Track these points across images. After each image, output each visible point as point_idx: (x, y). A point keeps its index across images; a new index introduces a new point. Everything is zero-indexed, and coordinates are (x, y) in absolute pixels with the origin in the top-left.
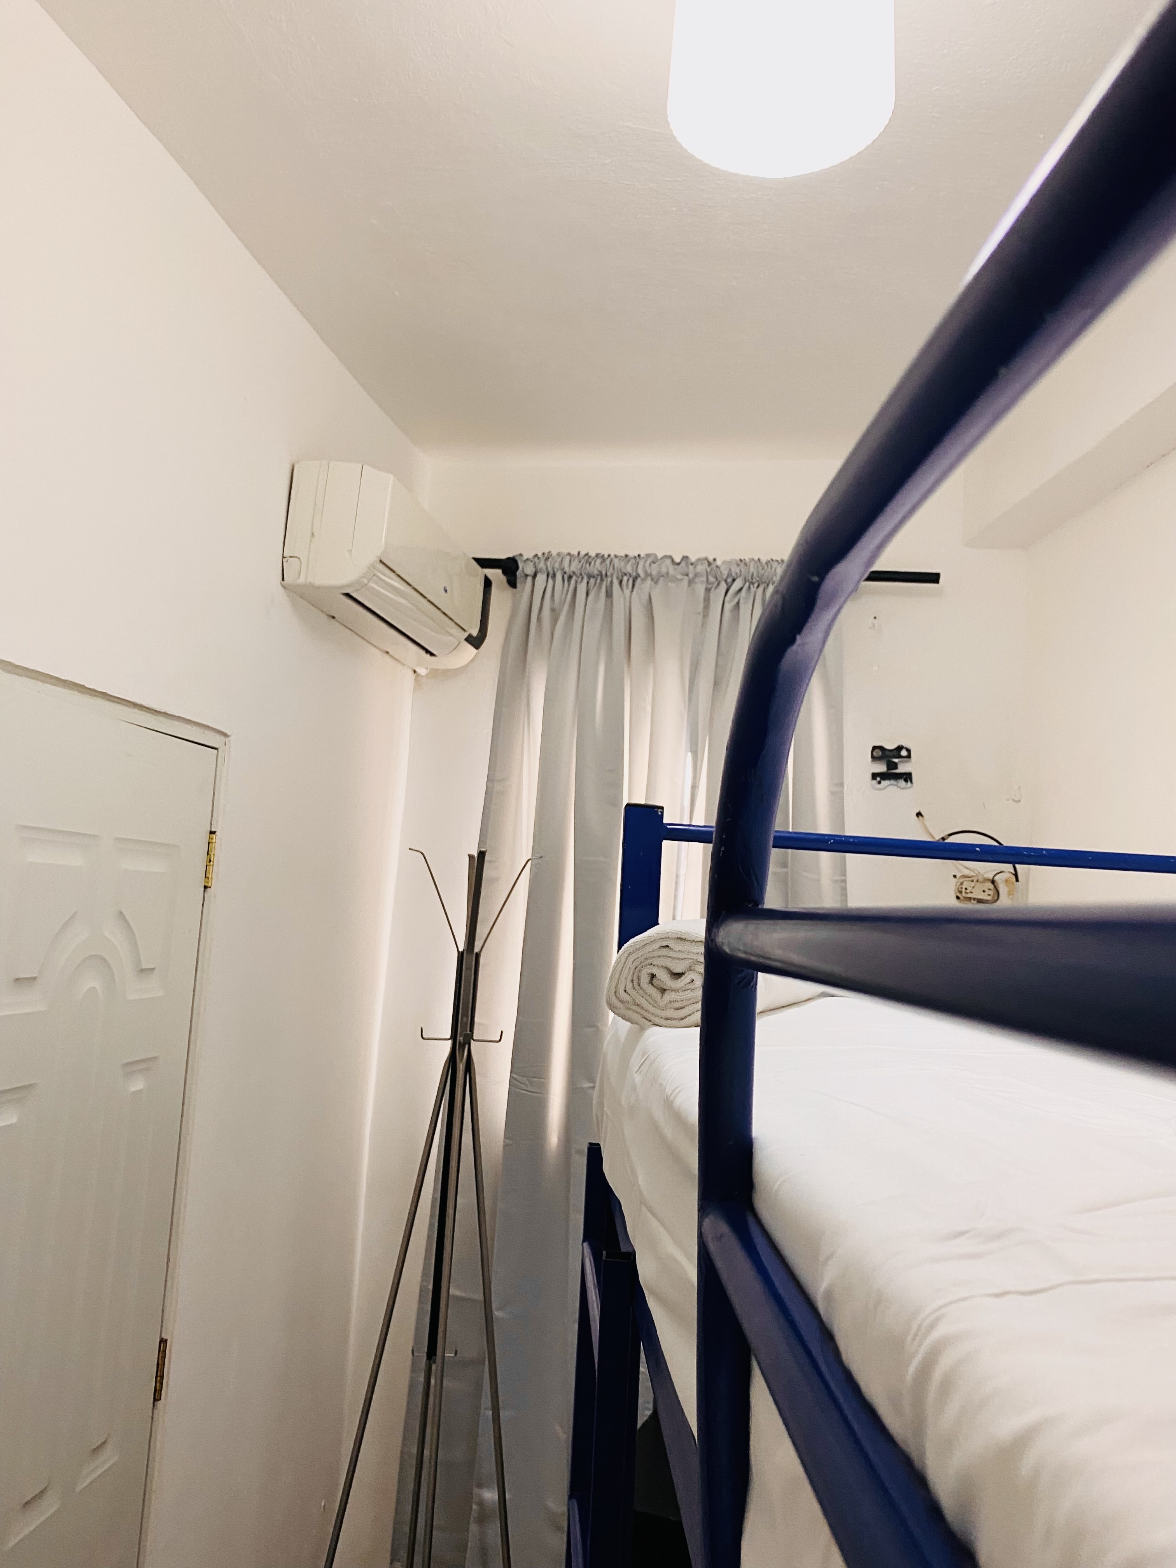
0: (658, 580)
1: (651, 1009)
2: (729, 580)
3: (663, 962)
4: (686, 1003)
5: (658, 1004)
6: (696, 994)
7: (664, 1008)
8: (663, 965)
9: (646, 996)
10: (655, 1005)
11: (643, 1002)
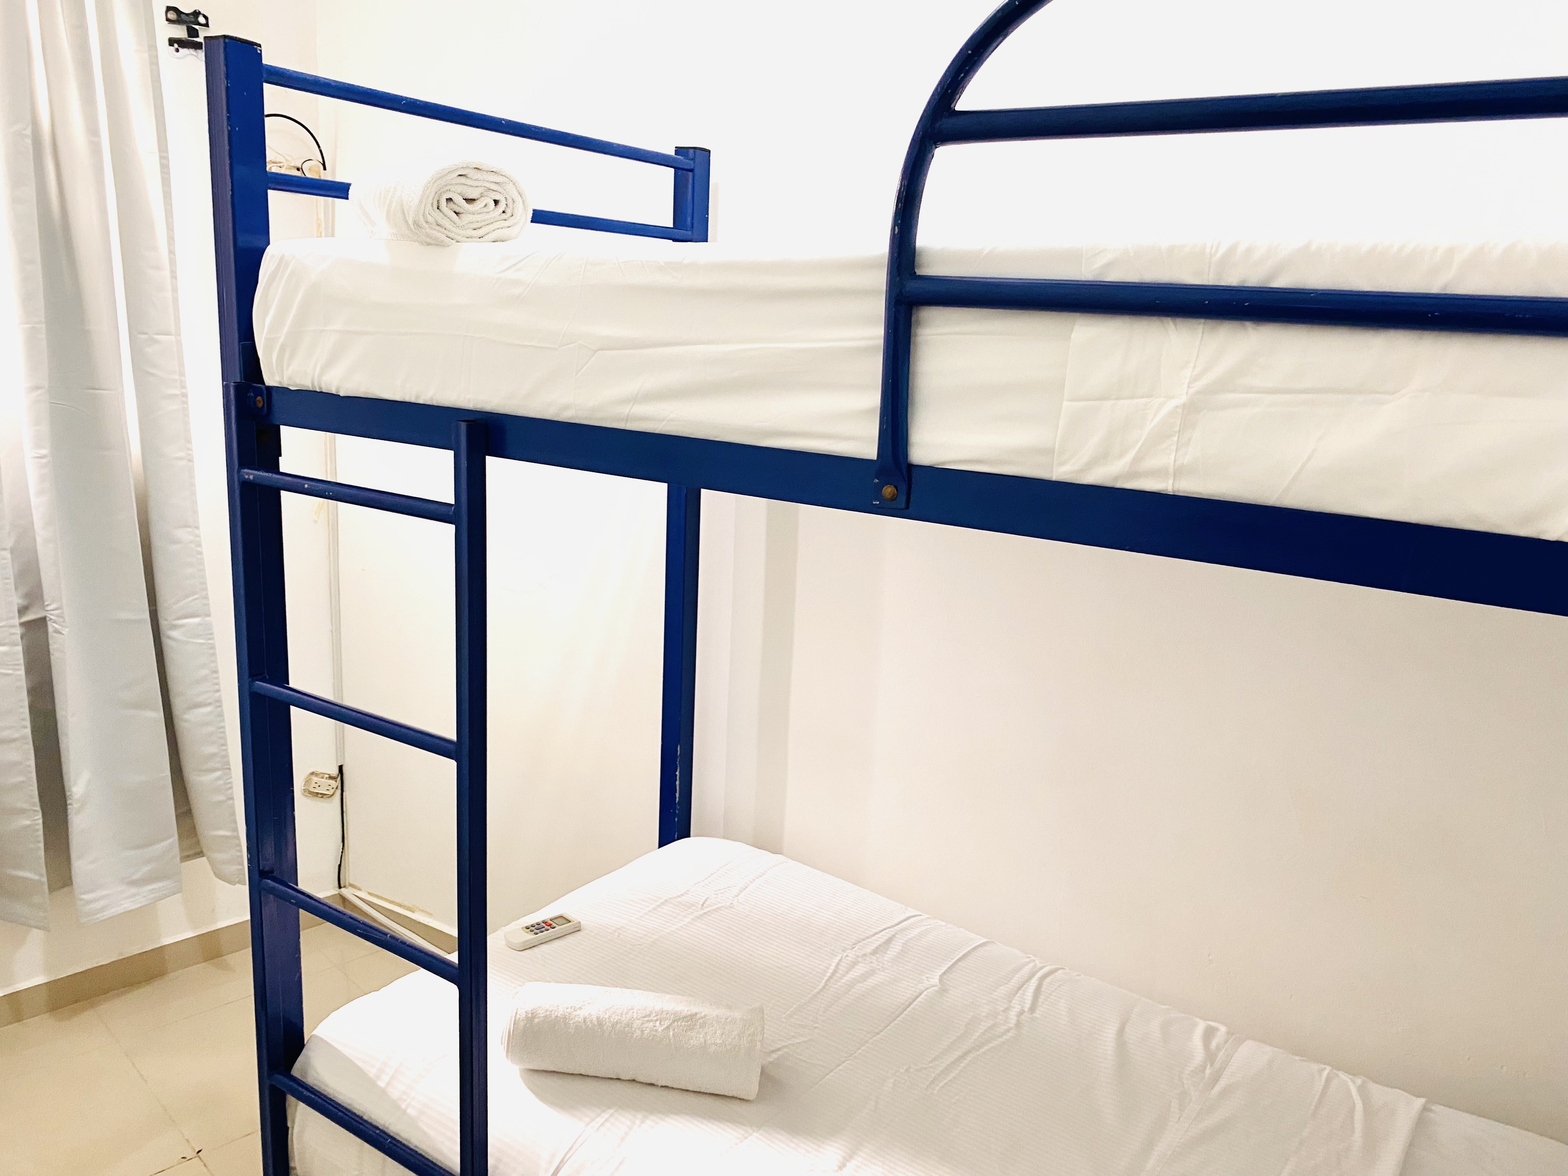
1: (454, 229)
3: (459, 189)
4: (483, 224)
5: (458, 224)
6: (491, 216)
7: (463, 227)
8: (459, 192)
9: (445, 218)
10: (455, 226)
11: (446, 223)
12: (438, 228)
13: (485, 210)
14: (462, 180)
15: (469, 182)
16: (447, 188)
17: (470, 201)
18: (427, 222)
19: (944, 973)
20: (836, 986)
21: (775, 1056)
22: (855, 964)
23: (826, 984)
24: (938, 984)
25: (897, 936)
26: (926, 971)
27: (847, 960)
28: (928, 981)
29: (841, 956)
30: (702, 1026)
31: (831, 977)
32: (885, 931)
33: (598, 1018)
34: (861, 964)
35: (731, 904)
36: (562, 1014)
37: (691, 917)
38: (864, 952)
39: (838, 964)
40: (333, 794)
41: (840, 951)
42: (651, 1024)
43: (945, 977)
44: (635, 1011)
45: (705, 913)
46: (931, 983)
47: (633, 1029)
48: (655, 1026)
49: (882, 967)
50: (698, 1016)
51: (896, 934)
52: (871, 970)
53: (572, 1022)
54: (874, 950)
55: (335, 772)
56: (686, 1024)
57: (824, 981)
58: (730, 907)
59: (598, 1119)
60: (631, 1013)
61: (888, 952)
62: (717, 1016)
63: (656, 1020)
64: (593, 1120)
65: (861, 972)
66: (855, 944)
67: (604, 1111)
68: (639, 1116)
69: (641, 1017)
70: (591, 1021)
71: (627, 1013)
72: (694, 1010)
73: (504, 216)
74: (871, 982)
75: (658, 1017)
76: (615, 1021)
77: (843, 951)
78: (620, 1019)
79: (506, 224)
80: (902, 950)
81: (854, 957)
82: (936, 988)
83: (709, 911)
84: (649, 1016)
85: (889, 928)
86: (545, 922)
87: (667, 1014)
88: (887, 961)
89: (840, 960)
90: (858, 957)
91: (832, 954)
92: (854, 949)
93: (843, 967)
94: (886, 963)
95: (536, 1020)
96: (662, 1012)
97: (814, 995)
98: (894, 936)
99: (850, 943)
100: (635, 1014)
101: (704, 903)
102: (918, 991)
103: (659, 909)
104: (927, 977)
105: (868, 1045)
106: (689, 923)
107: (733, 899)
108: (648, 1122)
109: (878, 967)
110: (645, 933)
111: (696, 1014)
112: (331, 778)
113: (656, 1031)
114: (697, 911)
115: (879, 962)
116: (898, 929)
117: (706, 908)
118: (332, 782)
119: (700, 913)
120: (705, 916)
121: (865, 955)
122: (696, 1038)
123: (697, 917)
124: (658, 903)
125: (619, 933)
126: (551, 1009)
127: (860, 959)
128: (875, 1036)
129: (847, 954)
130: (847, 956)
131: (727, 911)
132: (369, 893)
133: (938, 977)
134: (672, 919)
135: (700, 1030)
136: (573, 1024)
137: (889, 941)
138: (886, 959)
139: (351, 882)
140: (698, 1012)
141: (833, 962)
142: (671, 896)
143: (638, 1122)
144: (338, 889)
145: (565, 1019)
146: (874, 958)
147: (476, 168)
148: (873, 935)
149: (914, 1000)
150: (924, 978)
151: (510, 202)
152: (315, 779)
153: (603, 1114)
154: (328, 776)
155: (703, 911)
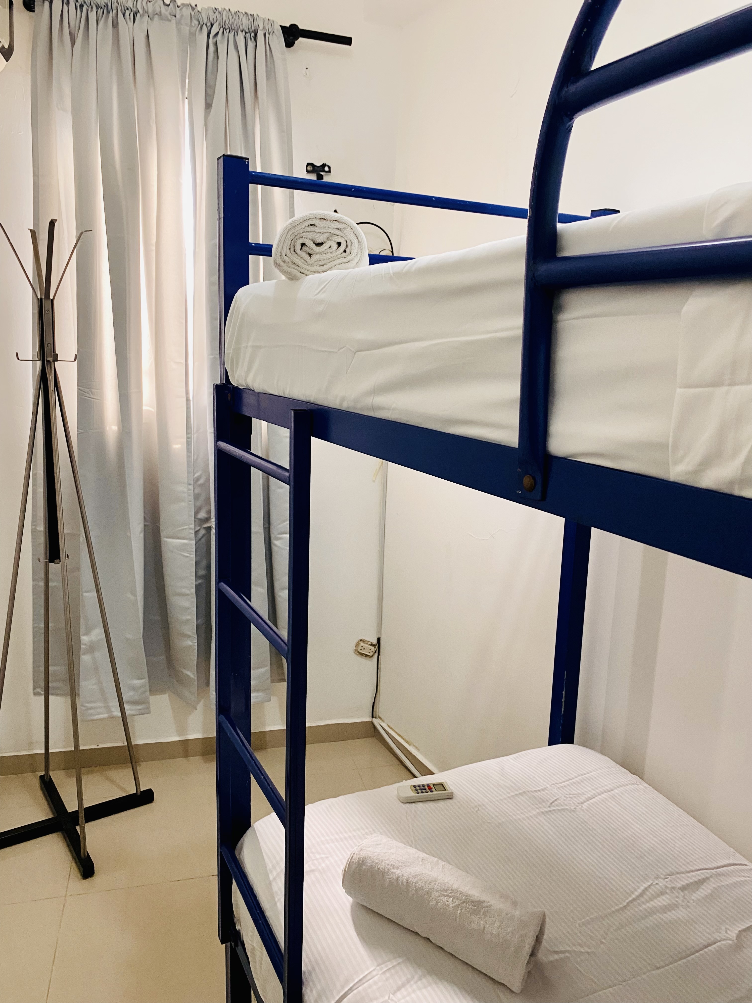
0: (153, 17)
1: (303, 265)
2: (209, 24)
3: (310, 235)
4: (327, 261)
5: (308, 263)
6: (333, 255)
7: (312, 265)
8: (310, 238)
9: (299, 258)
10: (306, 263)
11: (298, 262)
12: (292, 266)
13: (330, 250)
14: (312, 228)
15: (316, 229)
16: (301, 235)
17: (319, 245)
18: (284, 262)
19: (744, 930)
20: (636, 909)
21: (556, 957)
22: (662, 893)
23: (628, 904)
24: (735, 938)
25: (711, 879)
26: (727, 921)
27: (656, 888)
28: (726, 932)
29: (652, 882)
30: (486, 913)
31: (634, 900)
32: (701, 871)
33: (407, 880)
34: (667, 896)
35: (575, 809)
36: (382, 868)
37: (538, 811)
38: (673, 885)
39: (646, 889)
40: (373, 656)
41: (653, 877)
42: (445, 898)
43: (744, 934)
44: (437, 883)
45: (550, 811)
46: (728, 936)
47: (431, 898)
48: (448, 901)
49: (687, 905)
50: (485, 904)
51: (711, 876)
52: (675, 905)
53: (388, 877)
54: (683, 886)
55: (375, 642)
56: (473, 908)
57: (627, 901)
58: (573, 811)
59: (388, 963)
60: (433, 884)
61: (697, 892)
62: (500, 909)
63: (450, 897)
64: (384, 963)
65: (665, 903)
66: (669, 875)
67: (395, 958)
68: (420, 972)
69: (440, 890)
70: (402, 881)
71: (429, 884)
72: (483, 897)
73: (344, 254)
74: (670, 916)
75: (453, 894)
76: (419, 886)
77: (656, 878)
78: (423, 887)
79: (345, 260)
80: (711, 895)
81: (663, 887)
82: (730, 942)
83: (554, 810)
84: (446, 891)
85: (707, 869)
86: (428, 785)
87: (460, 894)
88: (693, 900)
89: (649, 886)
90: (666, 887)
91: (644, 878)
92: (667, 880)
93: (650, 893)
94: (692, 901)
95: (364, 867)
96: (458, 891)
97: (613, 912)
98: (708, 878)
99: (664, 873)
100: (436, 886)
101: (553, 802)
102: (712, 939)
103: (516, 797)
104: (726, 928)
105: (644, 976)
106: (534, 815)
107: (578, 805)
108: (424, 980)
109: (683, 904)
110: (497, 815)
111: (483, 902)
112: (372, 645)
113: (448, 905)
114: (545, 807)
115: (685, 898)
116: (715, 873)
117: (554, 806)
118: (372, 648)
119: (547, 810)
120: (549, 813)
121: (673, 888)
122: (477, 923)
123: (542, 812)
124: (517, 793)
125: (479, 809)
126: (377, 861)
127: (668, 891)
128: (654, 970)
129: (657, 882)
130: (657, 884)
131: (569, 814)
132: (388, 726)
133: (737, 932)
134: (523, 808)
135: (483, 917)
136: (389, 878)
137: (702, 882)
138: (693, 898)
139: (380, 716)
140: (486, 900)
141: (642, 886)
142: (530, 789)
143: (416, 977)
144: (371, 718)
145: (383, 873)
146: (682, 894)
147: (322, 219)
148: (689, 872)
149: (706, 947)
150: (724, 928)
151: (349, 243)
152: (362, 644)
153: (394, 961)
154: (370, 643)
155: (549, 809)
